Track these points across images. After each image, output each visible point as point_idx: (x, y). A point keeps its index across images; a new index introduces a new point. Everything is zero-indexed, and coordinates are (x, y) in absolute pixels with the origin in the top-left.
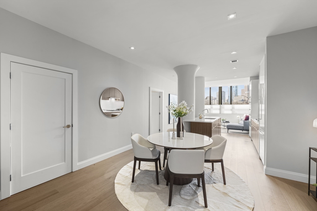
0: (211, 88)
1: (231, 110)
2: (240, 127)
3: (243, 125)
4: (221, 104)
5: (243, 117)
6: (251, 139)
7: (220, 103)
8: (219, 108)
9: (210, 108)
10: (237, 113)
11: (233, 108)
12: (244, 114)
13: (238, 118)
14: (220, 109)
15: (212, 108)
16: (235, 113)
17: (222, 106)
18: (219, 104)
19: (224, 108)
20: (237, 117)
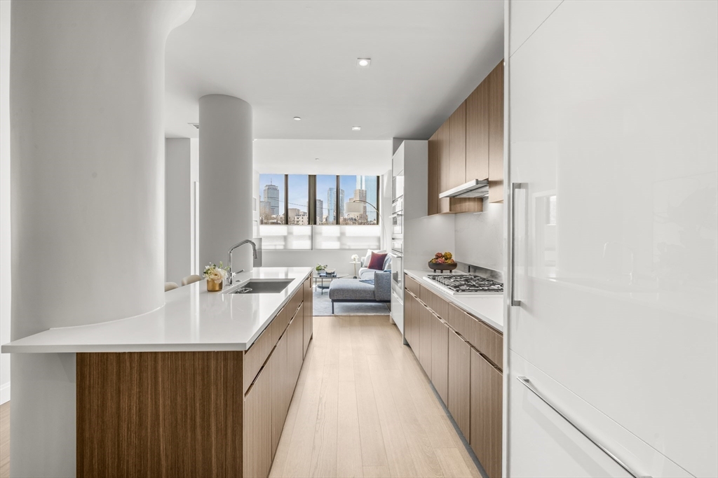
0: (289, 177)
1: (339, 239)
2: (365, 291)
3: (372, 286)
4: (315, 223)
5: (365, 258)
6: (405, 340)
7: (312, 219)
8: (310, 233)
9: (286, 234)
10: (352, 248)
11: (342, 234)
12: (366, 250)
13: (355, 259)
14: (312, 237)
15: (290, 233)
16: (347, 248)
17: (318, 227)
18: (309, 224)
19: (321, 233)
20: (353, 257)
